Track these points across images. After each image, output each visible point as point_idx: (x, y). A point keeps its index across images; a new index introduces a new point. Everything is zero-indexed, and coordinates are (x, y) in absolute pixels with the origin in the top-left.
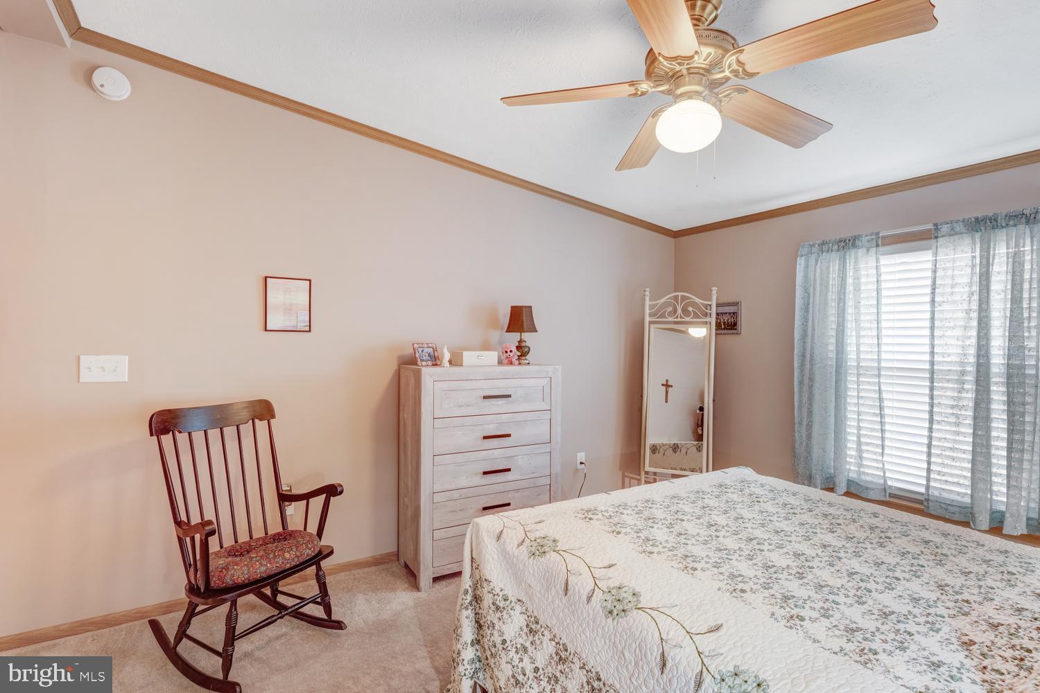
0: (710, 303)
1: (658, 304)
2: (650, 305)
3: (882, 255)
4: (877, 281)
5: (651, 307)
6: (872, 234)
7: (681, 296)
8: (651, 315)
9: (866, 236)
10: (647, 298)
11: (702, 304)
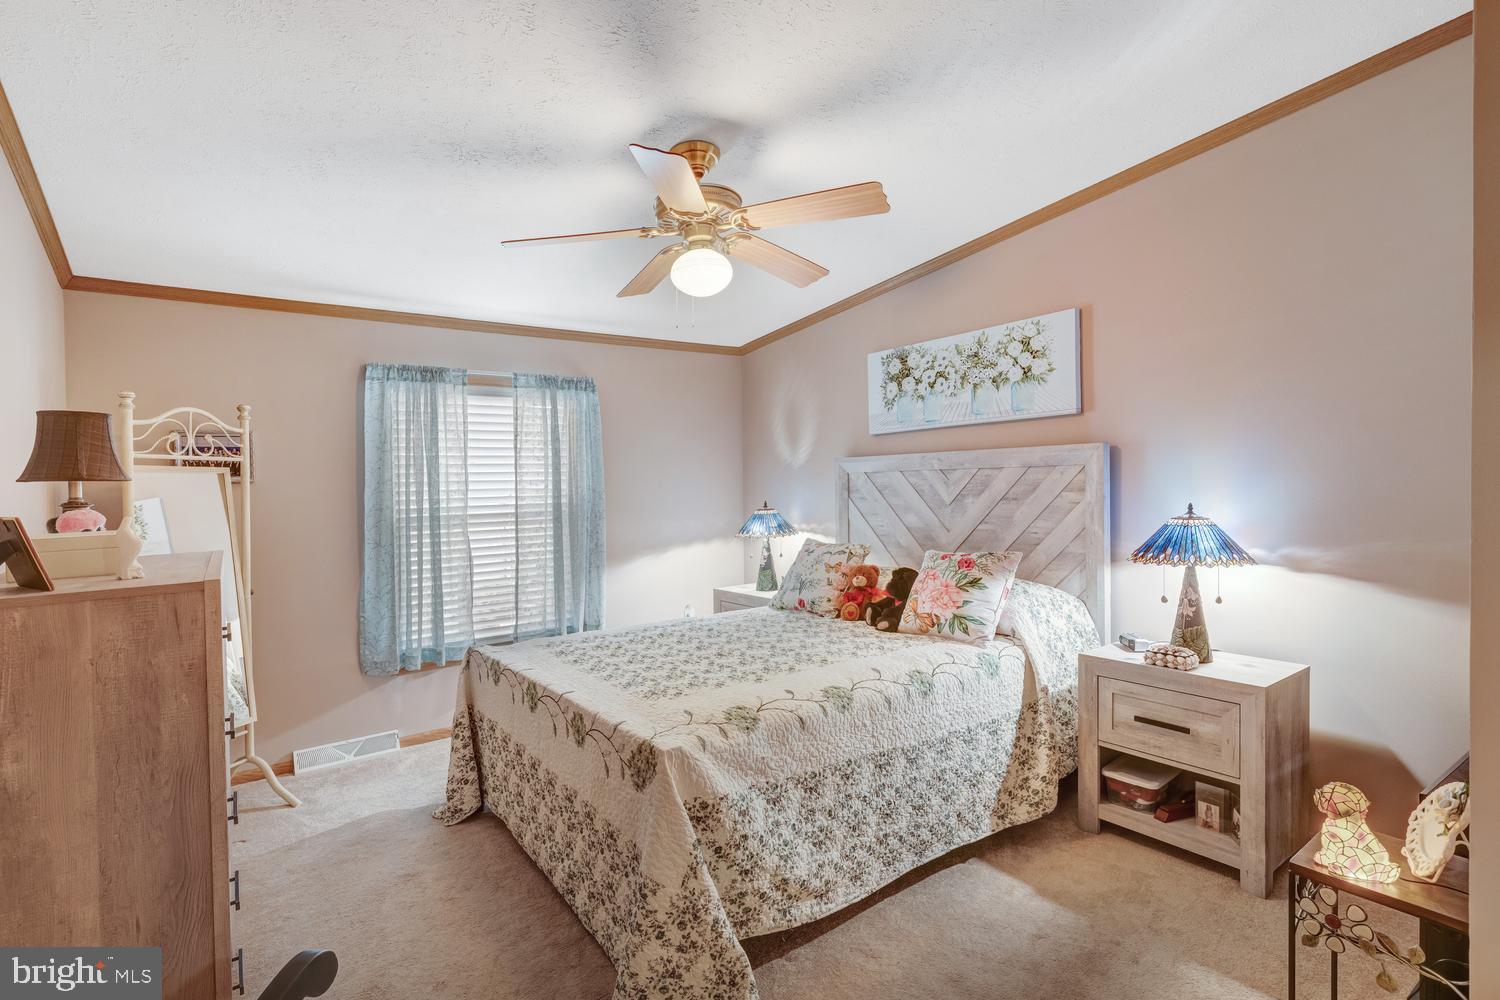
0: (241, 431)
1: (151, 425)
2: (135, 427)
3: (469, 394)
4: (464, 423)
5: (138, 430)
6: (459, 370)
7: (194, 414)
8: (138, 447)
9: (454, 371)
10: (130, 412)
11: (227, 431)
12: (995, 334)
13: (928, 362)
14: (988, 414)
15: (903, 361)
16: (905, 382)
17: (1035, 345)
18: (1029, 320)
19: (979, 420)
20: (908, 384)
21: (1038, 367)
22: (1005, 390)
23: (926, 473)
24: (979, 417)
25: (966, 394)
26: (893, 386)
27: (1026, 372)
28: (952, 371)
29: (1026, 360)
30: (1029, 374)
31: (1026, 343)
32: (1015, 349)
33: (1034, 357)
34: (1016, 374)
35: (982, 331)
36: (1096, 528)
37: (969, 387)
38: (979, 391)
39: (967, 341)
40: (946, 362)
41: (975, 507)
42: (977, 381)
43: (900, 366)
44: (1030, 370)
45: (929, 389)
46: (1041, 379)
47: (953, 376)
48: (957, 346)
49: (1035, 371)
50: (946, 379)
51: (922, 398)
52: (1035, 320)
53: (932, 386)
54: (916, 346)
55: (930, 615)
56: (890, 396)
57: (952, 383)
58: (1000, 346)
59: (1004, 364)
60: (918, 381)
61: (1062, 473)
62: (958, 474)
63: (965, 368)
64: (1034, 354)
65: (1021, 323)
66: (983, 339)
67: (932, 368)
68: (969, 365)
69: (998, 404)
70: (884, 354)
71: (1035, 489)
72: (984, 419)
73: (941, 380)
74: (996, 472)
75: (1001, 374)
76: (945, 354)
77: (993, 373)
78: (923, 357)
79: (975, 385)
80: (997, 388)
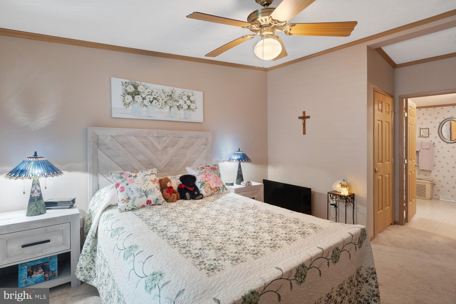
12: (178, 91)
13: (149, 92)
14: (176, 118)
15: (136, 87)
16: (136, 97)
17: (191, 98)
18: (190, 90)
19: (172, 119)
20: (138, 98)
21: (193, 106)
22: (182, 112)
23: (149, 137)
24: (172, 118)
25: (167, 109)
26: (130, 98)
27: (189, 107)
28: (161, 99)
29: (188, 102)
30: (190, 107)
31: (189, 97)
32: (185, 98)
33: (191, 103)
34: (185, 107)
35: (173, 88)
36: (211, 155)
37: (168, 107)
38: (172, 109)
39: (168, 89)
40: (158, 95)
41: (171, 151)
42: (171, 105)
43: (134, 89)
44: (190, 106)
45: (149, 103)
46: (193, 110)
47: (161, 101)
48: (163, 90)
49: (191, 107)
50: (158, 101)
51: (146, 106)
52: (192, 91)
53: (151, 102)
54: (143, 83)
55: (216, 188)
56: (128, 102)
57: (161, 104)
58: (180, 96)
59: (181, 102)
60: (144, 99)
61: (201, 140)
62: (164, 139)
63: (166, 99)
64: (191, 102)
65: (187, 90)
66: (174, 91)
67: (151, 95)
68: (168, 98)
69: (180, 115)
70: (124, 81)
71: (192, 145)
72: (174, 119)
73: (155, 101)
74: (180, 139)
75: (180, 105)
76: (157, 91)
77: (178, 104)
78: (146, 89)
79: (171, 107)
80: (179, 109)
